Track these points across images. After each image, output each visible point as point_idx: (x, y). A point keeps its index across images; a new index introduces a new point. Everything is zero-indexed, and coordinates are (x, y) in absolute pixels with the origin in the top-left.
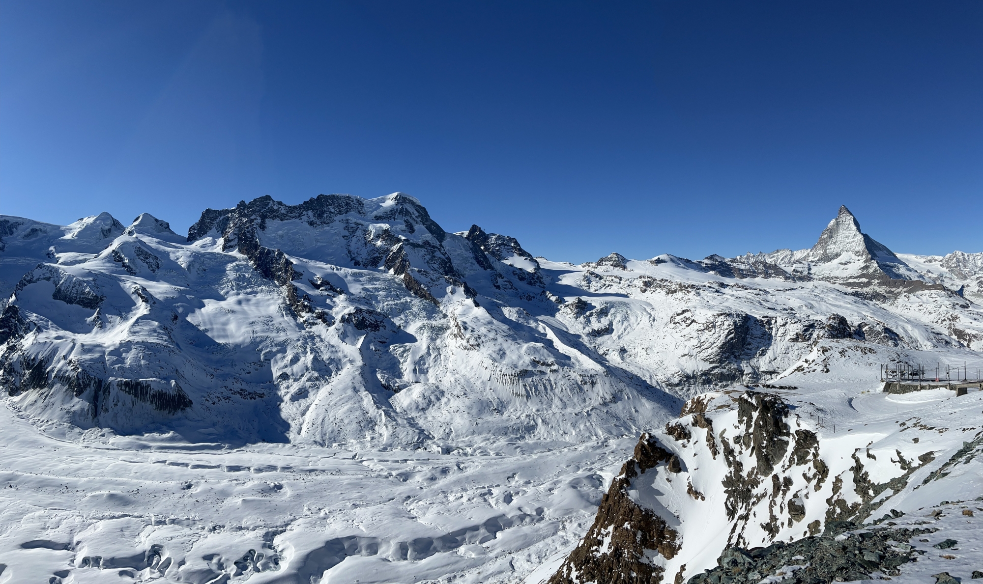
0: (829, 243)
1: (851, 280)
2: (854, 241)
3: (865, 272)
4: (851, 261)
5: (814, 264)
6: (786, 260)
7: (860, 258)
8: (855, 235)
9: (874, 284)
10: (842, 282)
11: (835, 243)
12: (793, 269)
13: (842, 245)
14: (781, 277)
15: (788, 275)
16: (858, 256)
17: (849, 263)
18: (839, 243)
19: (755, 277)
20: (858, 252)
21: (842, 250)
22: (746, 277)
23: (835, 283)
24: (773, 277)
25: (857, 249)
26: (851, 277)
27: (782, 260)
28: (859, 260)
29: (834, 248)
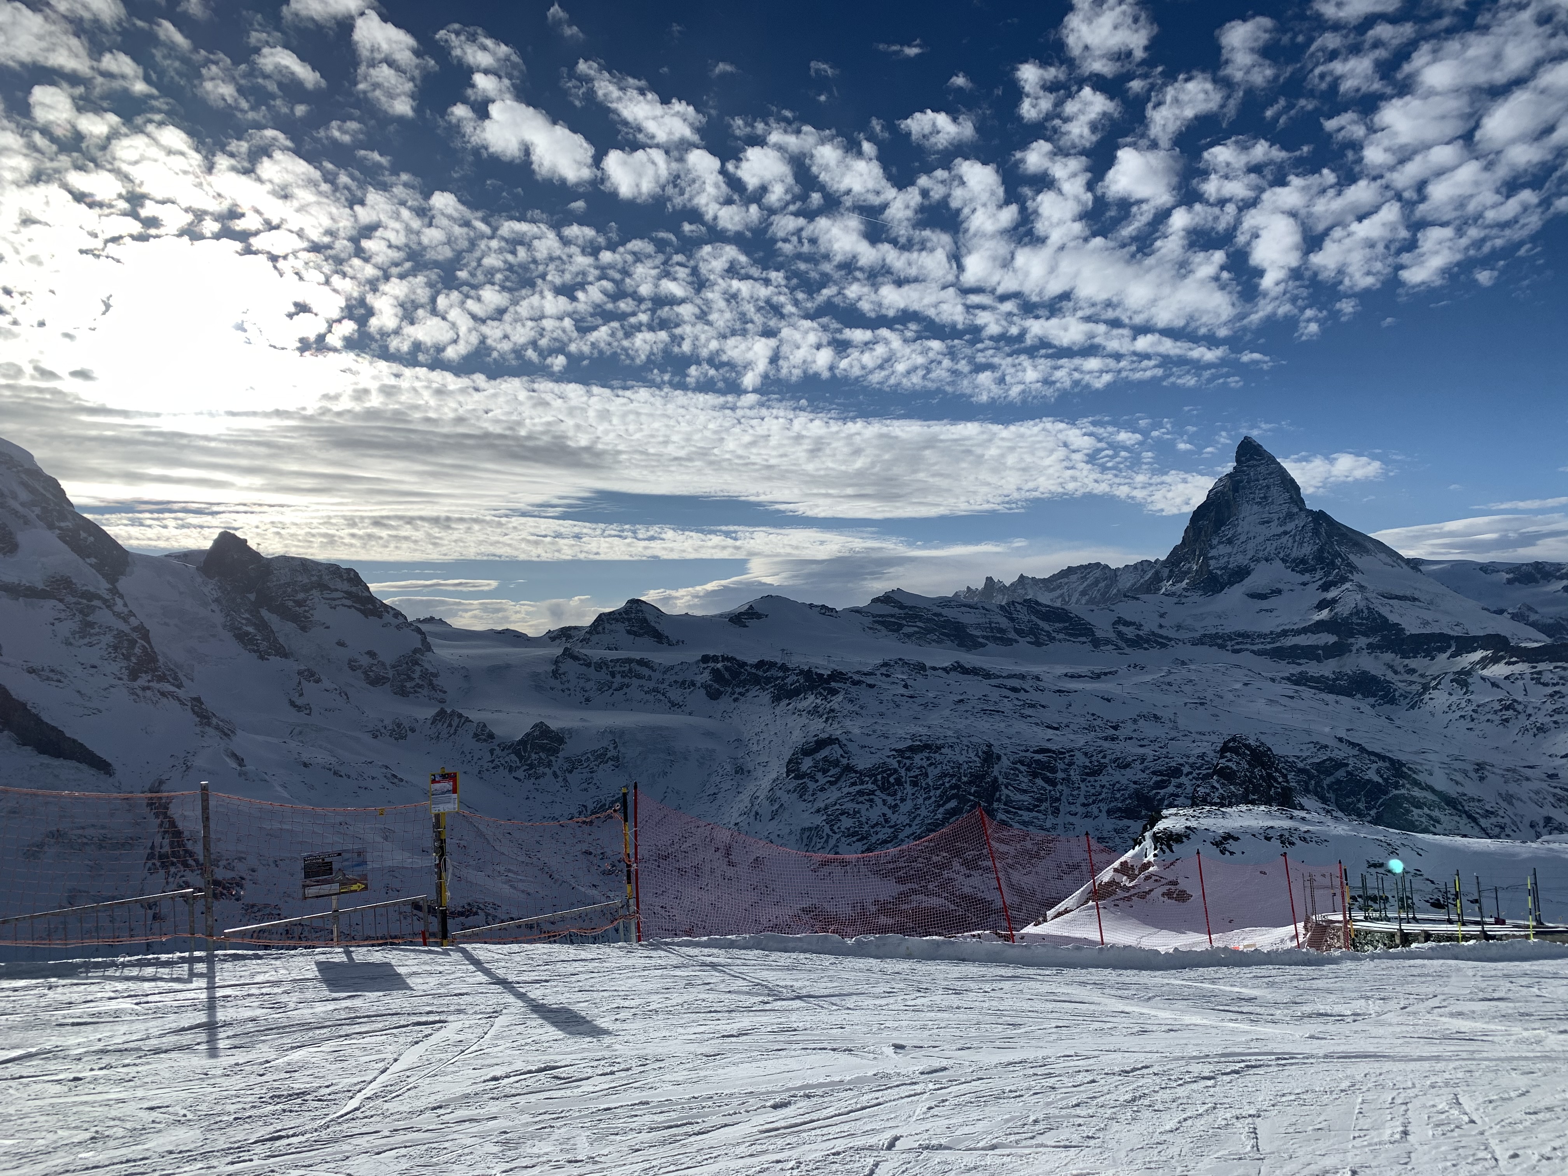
0: (1214, 541)
1: (1286, 642)
2: (1285, 533)
3: (1325, 615)
4: (1282, 587)
6: (1095, 593)
8: (1290, 516)
9: (1354, 649)
10: (1261, 647)
11: (1230, 542)
12: (1113, 617)
13: (1251, 545)
14: (1083, 639)
15: (1099, 633)
16: (1302, 572)
17: (1279, 592)
18: (1243, 538)
20: (1303, 561)
21: (1254, 559)
22: (986, 645)
23: (1239, 651)
24: (1060, 641)
25: (1298, 553)
26: (1285, 633)
27: (1083, 593)
29: (1230, 555)
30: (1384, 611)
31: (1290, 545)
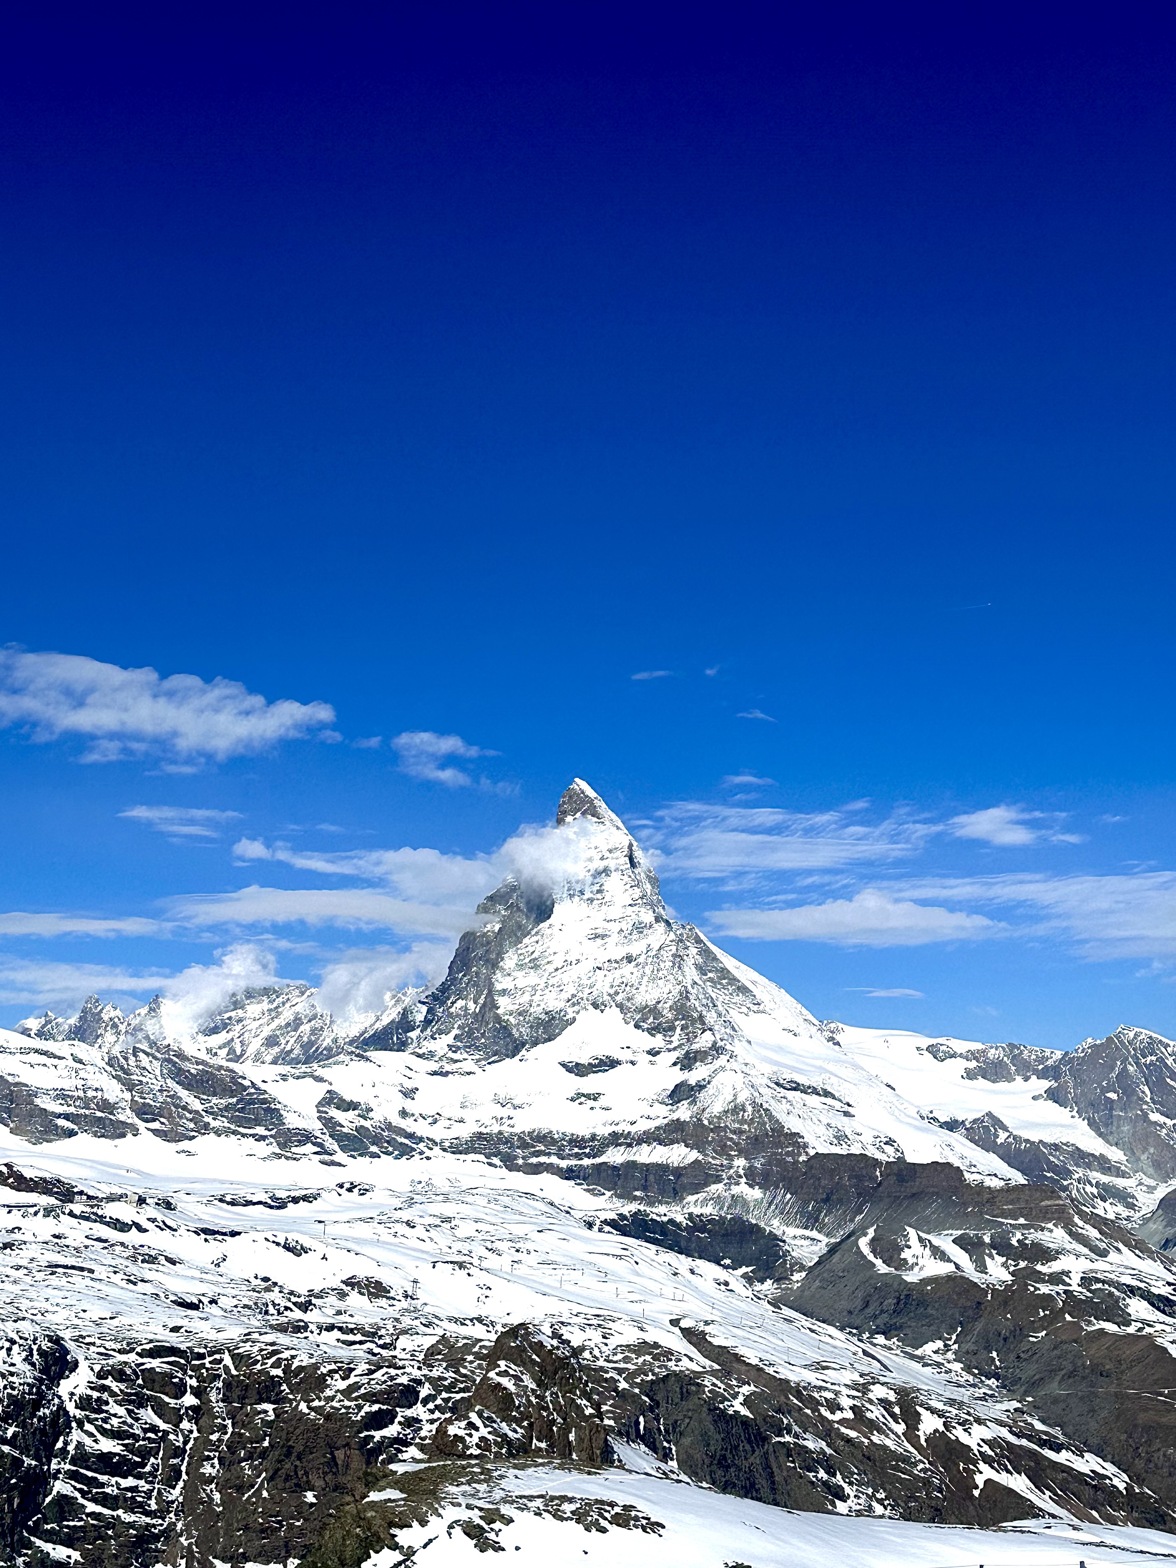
0: (510, 961)
1: (615, 1156)
2: (629, 959)
3: (684, 1112)
4: (617, 1055)
5: (433, 1066)
6: (289, 1042)
7: (658, 1041)
8: (640, 928)
9: (725, 1175)
10: (573, 1162)
11: (535, 965)
12: (321, 1090)
13: (569, 976)
14: (260, 1130)
15: (292, 1121)
16: (653, 1031)
17: (612, 1063)
18: (558, 962)
19: (119, 1131)
20: (654, 1011)
21: (575, 1001)
22: (71, 1134)
23: (536, 1169)
24: (218, 1133)
25: (647, 995)
26: (615, 1139)
27: (271, 1041)
28: (653, 1053)
29: (534, 988)
30: (779, 1111)
31: (634, 980)
